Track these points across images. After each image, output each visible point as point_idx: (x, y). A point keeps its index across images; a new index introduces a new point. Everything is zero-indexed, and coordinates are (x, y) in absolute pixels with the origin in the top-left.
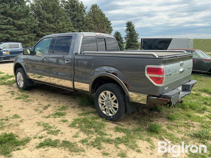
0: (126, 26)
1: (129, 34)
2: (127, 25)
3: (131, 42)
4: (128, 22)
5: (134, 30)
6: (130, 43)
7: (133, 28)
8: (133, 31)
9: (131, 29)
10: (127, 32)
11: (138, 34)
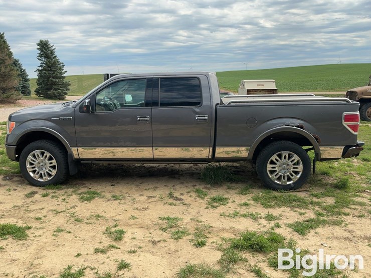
0: (38, 49)
1: (46, 64)
2: (39, 47)
3: (53, 77)
4: (41, 42)
5: (56, 56)
6: (52, 80)
7: (52, 52)
8: (53, 57)
9: (50, 55)
10: (40, 60)
11: (63, 63)
